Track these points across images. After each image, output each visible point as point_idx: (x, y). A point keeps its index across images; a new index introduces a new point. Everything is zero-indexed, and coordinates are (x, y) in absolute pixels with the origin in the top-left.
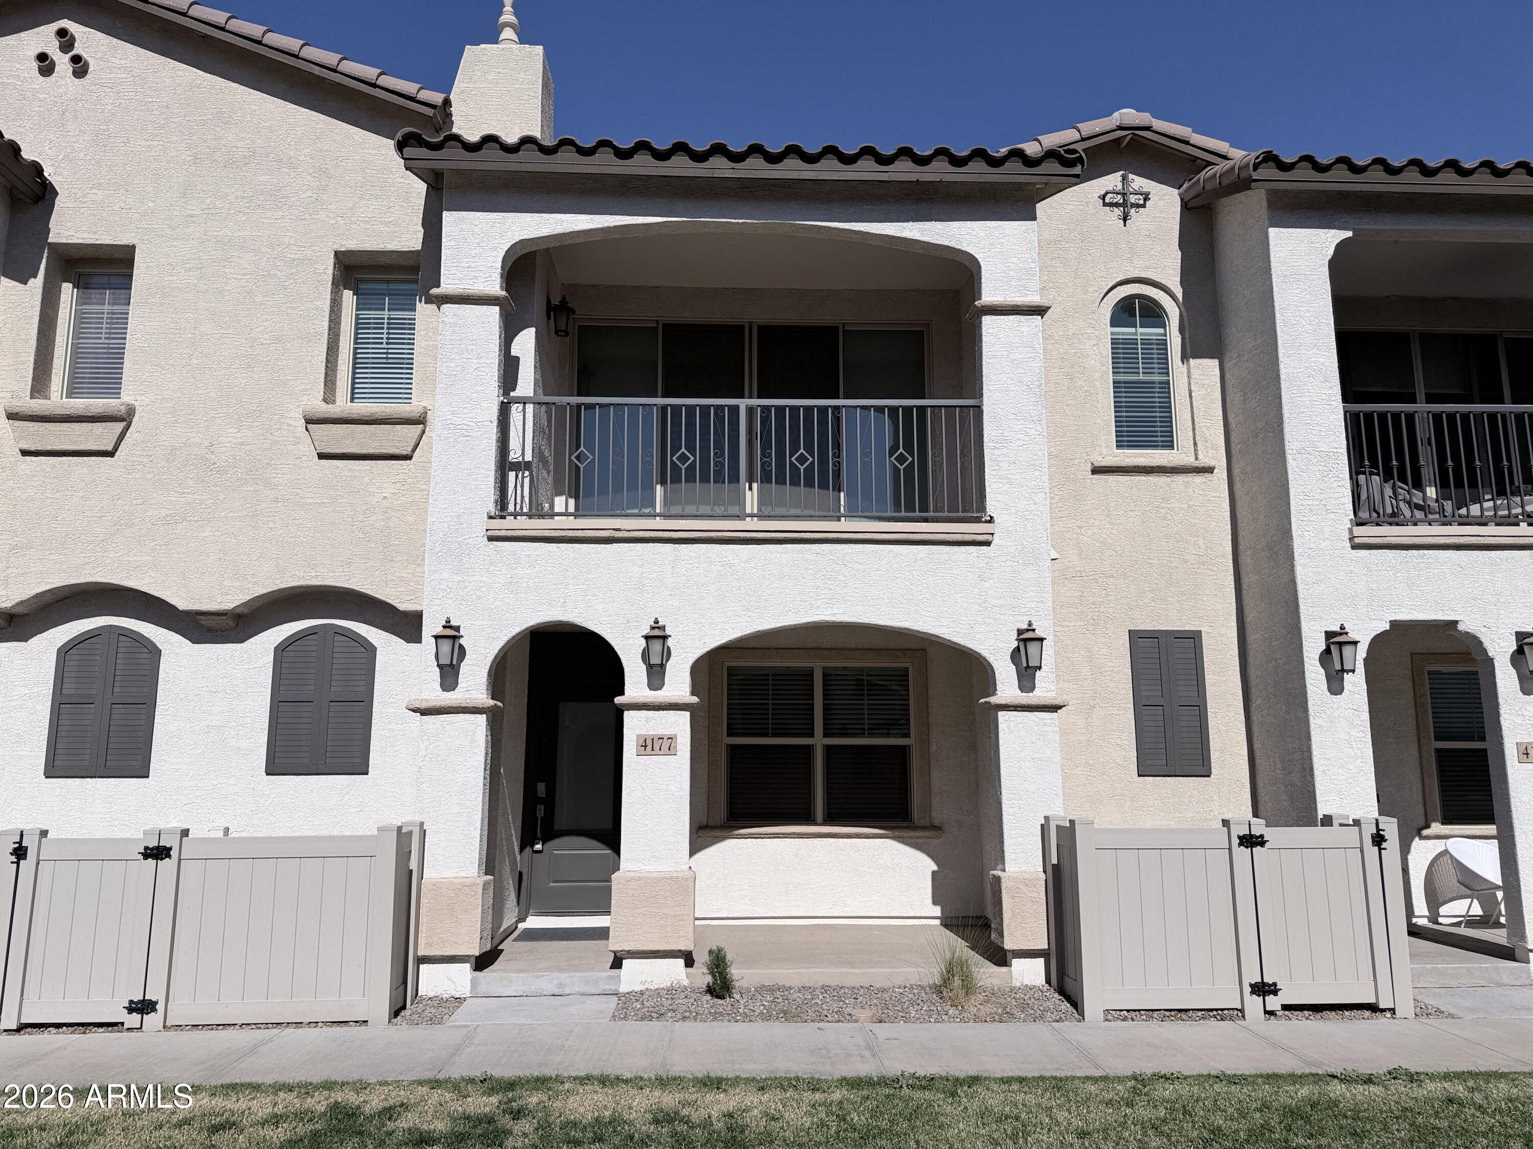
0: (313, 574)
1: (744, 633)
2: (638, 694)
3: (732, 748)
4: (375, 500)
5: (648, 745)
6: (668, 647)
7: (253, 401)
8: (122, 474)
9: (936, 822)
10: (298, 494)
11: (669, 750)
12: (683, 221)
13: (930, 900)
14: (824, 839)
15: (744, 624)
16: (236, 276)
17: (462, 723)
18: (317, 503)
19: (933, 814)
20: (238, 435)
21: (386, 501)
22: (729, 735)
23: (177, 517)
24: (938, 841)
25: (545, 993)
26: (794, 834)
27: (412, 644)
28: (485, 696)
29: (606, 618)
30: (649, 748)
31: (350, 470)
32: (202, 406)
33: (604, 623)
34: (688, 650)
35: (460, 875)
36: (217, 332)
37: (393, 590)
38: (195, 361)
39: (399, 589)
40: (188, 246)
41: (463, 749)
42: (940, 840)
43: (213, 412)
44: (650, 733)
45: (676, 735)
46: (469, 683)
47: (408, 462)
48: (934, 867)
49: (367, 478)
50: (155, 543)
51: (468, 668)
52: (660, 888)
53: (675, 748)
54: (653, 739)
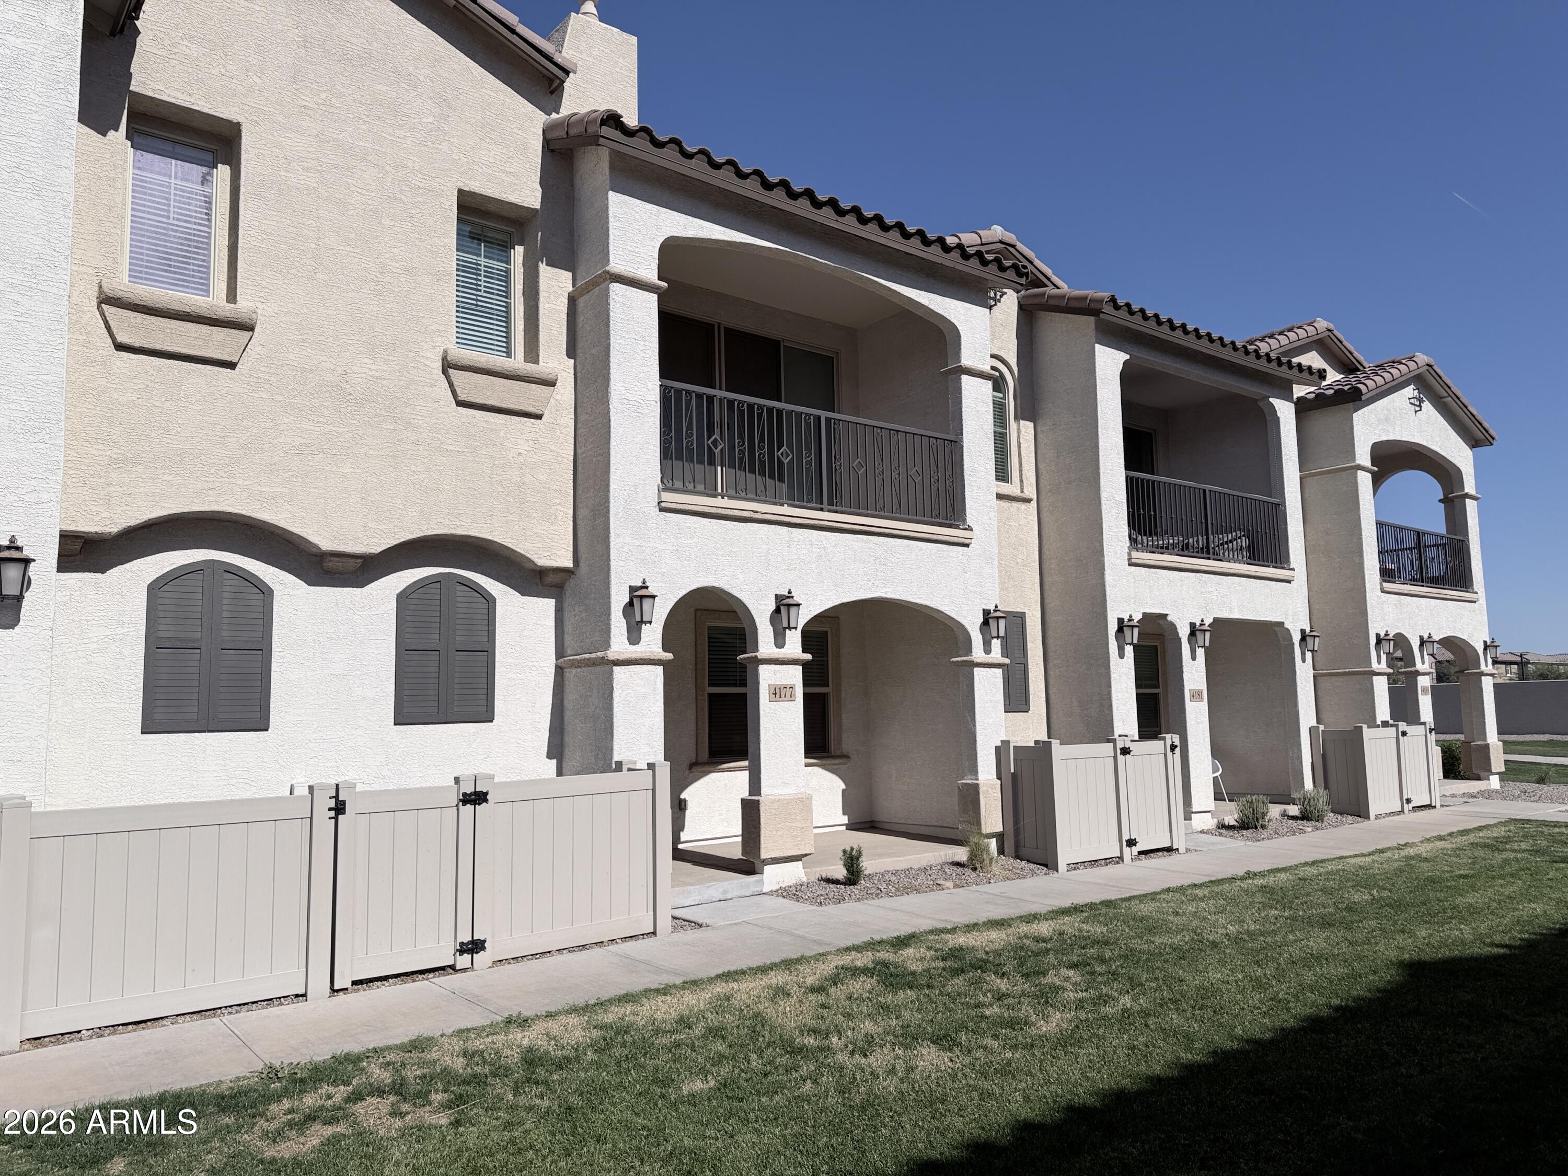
0: (458, 524)
2: (768, 651)
3: (711, 696)
4: (512, 455)
5: (778, 693)
7: (387, 333)
8: (246, 391)
9: (845, 752)
10: (439, 439)
11: (790, 697)
12: (786, 251)
13: (841, 812)
16: (360, 191)
17: (645, 673)
18: (458, 451)
19: (843, 746)
20: (373, 367)
21: (521, 457)
22: (710, 685)
23: (312, 448)
24: (846, 766)
25: (714, 900)
27: (526, 597)
28: (661, 651)
30: (778, 695)
31: (486, 421)
32: (333, 328)
33: (744, 590)
36: (343, 248)
37: (532, 545)
38: (319, 276)
39: (537, 545)
40: (304, 141)
43: (344, 337)
44: (777, 683)
45: (794, 685)
46: (649, 638)
47: (538, 421)
48: (843, 786)
49: (502, 432)
50: (291, 473)
52: (792, 807)
53: (795, 695)
54: (780, 688)
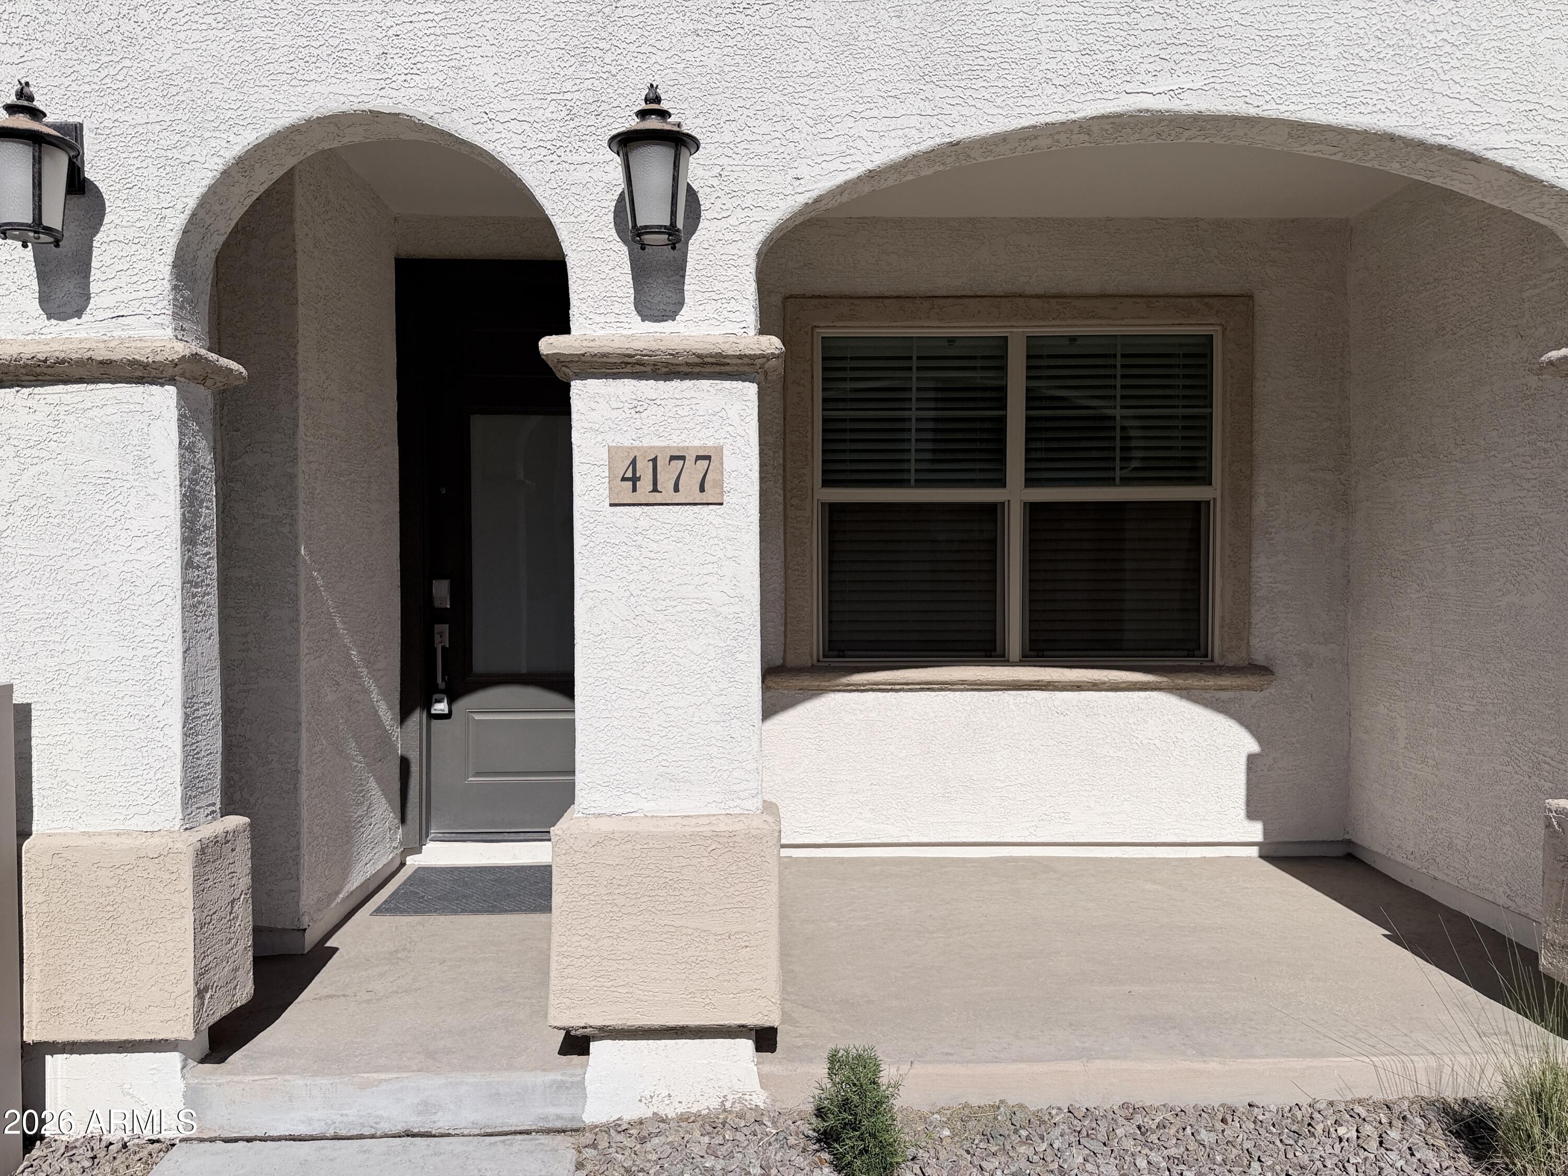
1: (914, 149)
2: (610, 331)
3: (834, 511)
5: (640, 478)
6: (689, 187)
9: (1259, 658)
11: (702, 489)
13: (1242, 812)
14: (1025, 693)
15: (914, 122)
17: (110, 410)
19: (1254, 642)
22: (826, 483)
24: (1262, 694)
26: (963, 682)
28: (169, 332)
29: (507, 104)
30: (645, 484)
33: (502, 117)
34: (748, 202)
35: (132, 825)
41: (118, 483)
42: (1266, 693)
44: (646, 443)
45: (720, 450)
46: (120, 296)
48: (1253, 746)
51: (114, 249)
52: (684, 862)
53: (719, 484)
54: (654, 461)
